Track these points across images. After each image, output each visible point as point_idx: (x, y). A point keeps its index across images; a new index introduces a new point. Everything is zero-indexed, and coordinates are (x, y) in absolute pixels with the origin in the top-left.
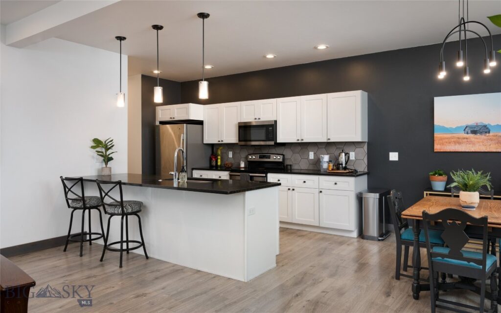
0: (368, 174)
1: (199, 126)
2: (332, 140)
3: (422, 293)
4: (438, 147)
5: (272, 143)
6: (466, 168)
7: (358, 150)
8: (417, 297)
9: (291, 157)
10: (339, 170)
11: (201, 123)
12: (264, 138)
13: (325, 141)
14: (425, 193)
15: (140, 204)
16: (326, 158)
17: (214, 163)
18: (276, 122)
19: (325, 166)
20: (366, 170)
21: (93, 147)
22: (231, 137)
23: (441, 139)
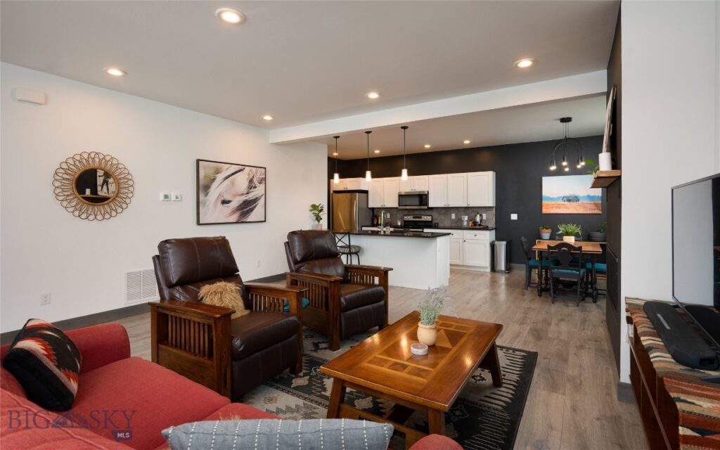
0: (496, 229)
1: (364, 195)
2: (471, 206)
3: (543, 293)
4: (545, 211)
5: (426, 207)
6: (567, 223)
7: (488, 212)
8: (540, 296)
9: (437, 218)
10: (476, 226)
11: (366, 192)
12: (418, 203)
13: (466, 206)
14: (537, 241)
15: (359, 247)
16: (466, 218)
17: (375, 223)
18: (428, 192)
19: (465, 223)
20: (494, 226)
21: (311, 210)
22: (393, 203)
23: (547, 205)
